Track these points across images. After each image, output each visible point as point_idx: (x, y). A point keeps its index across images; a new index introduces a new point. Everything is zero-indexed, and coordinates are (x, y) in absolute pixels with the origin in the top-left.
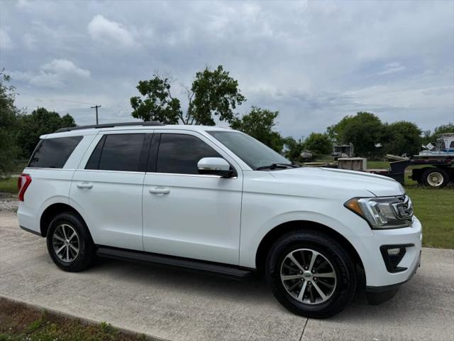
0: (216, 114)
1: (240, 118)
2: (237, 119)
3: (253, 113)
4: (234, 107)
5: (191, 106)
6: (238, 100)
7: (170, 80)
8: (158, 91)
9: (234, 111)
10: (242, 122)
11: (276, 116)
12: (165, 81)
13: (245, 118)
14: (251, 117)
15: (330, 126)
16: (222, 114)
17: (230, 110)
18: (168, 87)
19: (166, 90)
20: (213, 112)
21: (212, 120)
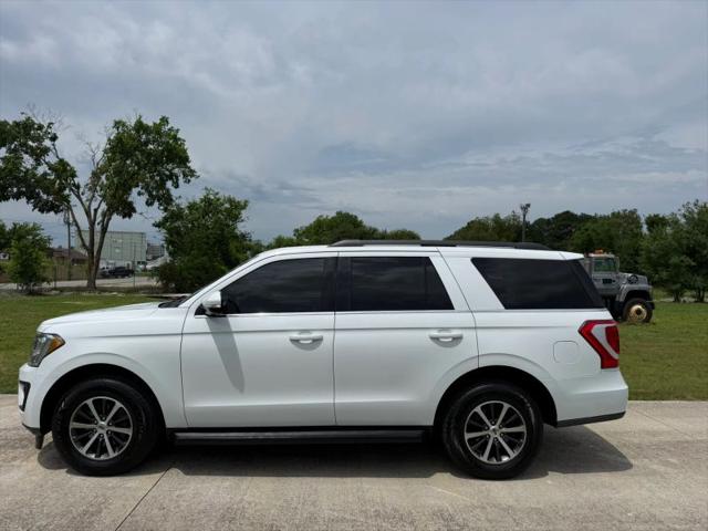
0: (139, 194)
1: (184, 204)
2: (178, 206)
3: (206, 200)
4: (177, 186)
5: (96, 175)
6: (185, 176)
7: (56, 125)
8: (30, 143)
9: (174, 192)
10: (187, 211)
11: (244, 207)
12: (49, 127)
13: (192, 207)
14: (202, 205)
15: (298, 227)
16: (150, 194)
17: (168, 190)
18: (54, 138)
19: (47, 143)
20: (135, 191)
21: (131, 203)
